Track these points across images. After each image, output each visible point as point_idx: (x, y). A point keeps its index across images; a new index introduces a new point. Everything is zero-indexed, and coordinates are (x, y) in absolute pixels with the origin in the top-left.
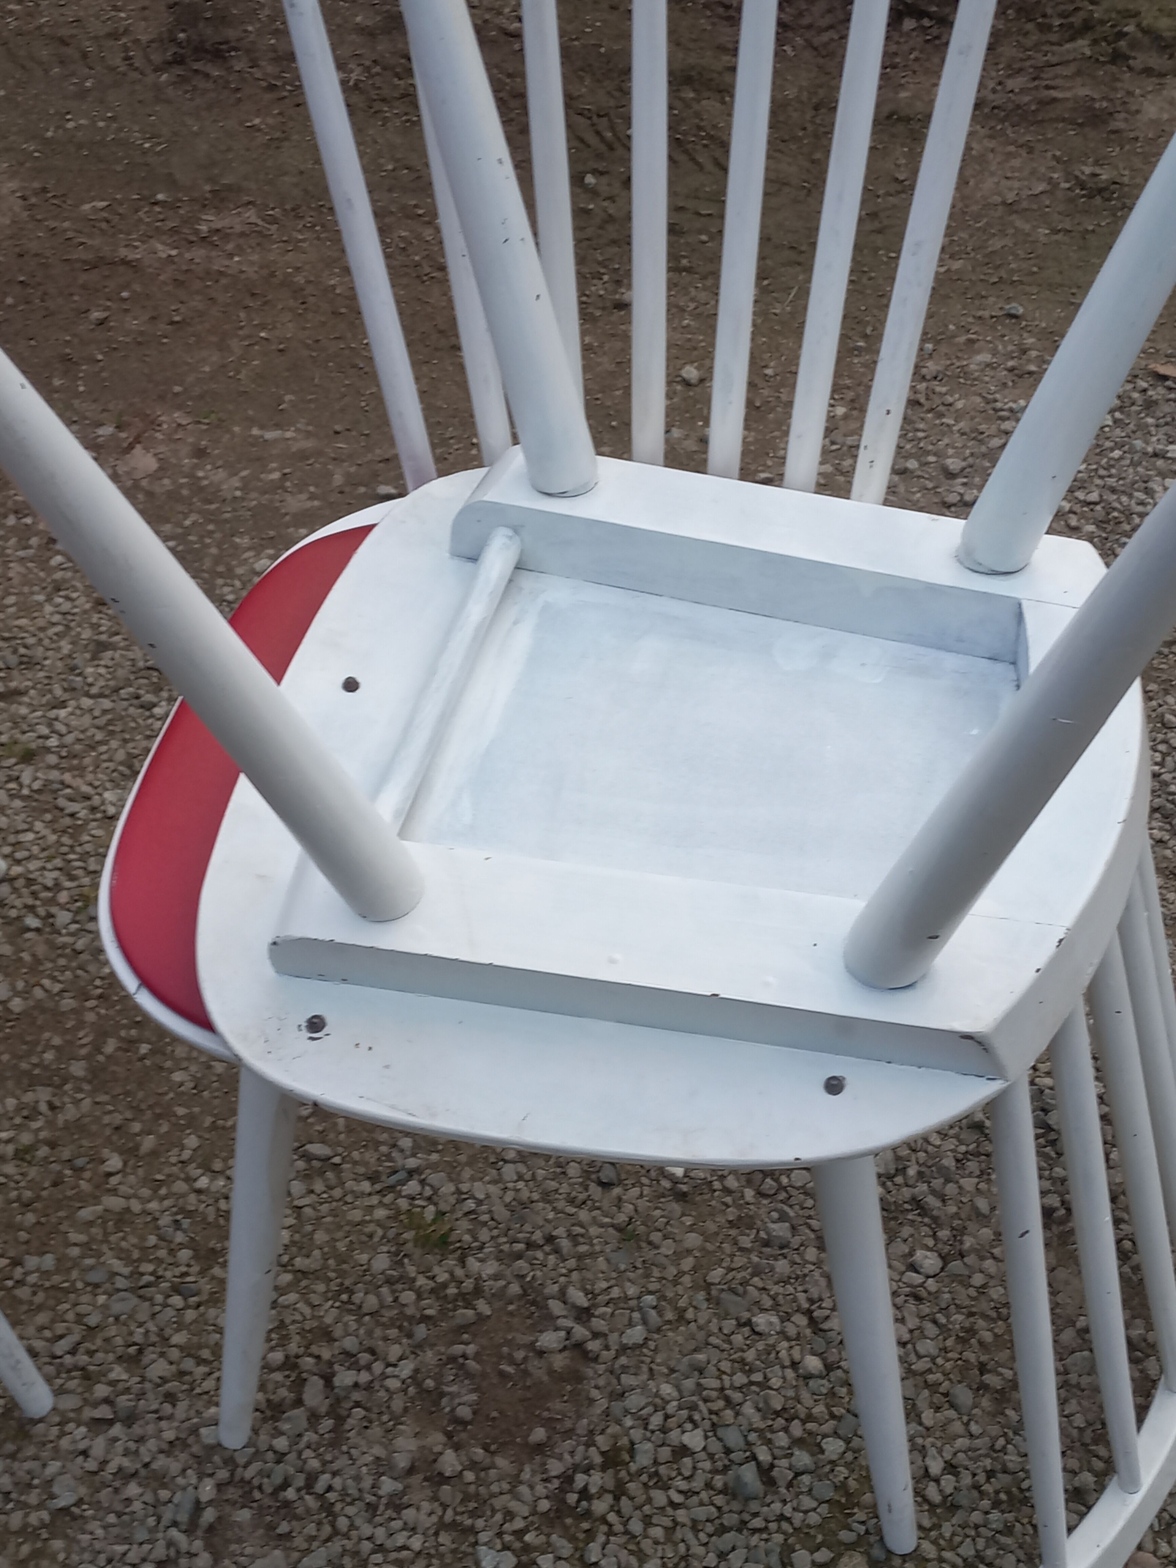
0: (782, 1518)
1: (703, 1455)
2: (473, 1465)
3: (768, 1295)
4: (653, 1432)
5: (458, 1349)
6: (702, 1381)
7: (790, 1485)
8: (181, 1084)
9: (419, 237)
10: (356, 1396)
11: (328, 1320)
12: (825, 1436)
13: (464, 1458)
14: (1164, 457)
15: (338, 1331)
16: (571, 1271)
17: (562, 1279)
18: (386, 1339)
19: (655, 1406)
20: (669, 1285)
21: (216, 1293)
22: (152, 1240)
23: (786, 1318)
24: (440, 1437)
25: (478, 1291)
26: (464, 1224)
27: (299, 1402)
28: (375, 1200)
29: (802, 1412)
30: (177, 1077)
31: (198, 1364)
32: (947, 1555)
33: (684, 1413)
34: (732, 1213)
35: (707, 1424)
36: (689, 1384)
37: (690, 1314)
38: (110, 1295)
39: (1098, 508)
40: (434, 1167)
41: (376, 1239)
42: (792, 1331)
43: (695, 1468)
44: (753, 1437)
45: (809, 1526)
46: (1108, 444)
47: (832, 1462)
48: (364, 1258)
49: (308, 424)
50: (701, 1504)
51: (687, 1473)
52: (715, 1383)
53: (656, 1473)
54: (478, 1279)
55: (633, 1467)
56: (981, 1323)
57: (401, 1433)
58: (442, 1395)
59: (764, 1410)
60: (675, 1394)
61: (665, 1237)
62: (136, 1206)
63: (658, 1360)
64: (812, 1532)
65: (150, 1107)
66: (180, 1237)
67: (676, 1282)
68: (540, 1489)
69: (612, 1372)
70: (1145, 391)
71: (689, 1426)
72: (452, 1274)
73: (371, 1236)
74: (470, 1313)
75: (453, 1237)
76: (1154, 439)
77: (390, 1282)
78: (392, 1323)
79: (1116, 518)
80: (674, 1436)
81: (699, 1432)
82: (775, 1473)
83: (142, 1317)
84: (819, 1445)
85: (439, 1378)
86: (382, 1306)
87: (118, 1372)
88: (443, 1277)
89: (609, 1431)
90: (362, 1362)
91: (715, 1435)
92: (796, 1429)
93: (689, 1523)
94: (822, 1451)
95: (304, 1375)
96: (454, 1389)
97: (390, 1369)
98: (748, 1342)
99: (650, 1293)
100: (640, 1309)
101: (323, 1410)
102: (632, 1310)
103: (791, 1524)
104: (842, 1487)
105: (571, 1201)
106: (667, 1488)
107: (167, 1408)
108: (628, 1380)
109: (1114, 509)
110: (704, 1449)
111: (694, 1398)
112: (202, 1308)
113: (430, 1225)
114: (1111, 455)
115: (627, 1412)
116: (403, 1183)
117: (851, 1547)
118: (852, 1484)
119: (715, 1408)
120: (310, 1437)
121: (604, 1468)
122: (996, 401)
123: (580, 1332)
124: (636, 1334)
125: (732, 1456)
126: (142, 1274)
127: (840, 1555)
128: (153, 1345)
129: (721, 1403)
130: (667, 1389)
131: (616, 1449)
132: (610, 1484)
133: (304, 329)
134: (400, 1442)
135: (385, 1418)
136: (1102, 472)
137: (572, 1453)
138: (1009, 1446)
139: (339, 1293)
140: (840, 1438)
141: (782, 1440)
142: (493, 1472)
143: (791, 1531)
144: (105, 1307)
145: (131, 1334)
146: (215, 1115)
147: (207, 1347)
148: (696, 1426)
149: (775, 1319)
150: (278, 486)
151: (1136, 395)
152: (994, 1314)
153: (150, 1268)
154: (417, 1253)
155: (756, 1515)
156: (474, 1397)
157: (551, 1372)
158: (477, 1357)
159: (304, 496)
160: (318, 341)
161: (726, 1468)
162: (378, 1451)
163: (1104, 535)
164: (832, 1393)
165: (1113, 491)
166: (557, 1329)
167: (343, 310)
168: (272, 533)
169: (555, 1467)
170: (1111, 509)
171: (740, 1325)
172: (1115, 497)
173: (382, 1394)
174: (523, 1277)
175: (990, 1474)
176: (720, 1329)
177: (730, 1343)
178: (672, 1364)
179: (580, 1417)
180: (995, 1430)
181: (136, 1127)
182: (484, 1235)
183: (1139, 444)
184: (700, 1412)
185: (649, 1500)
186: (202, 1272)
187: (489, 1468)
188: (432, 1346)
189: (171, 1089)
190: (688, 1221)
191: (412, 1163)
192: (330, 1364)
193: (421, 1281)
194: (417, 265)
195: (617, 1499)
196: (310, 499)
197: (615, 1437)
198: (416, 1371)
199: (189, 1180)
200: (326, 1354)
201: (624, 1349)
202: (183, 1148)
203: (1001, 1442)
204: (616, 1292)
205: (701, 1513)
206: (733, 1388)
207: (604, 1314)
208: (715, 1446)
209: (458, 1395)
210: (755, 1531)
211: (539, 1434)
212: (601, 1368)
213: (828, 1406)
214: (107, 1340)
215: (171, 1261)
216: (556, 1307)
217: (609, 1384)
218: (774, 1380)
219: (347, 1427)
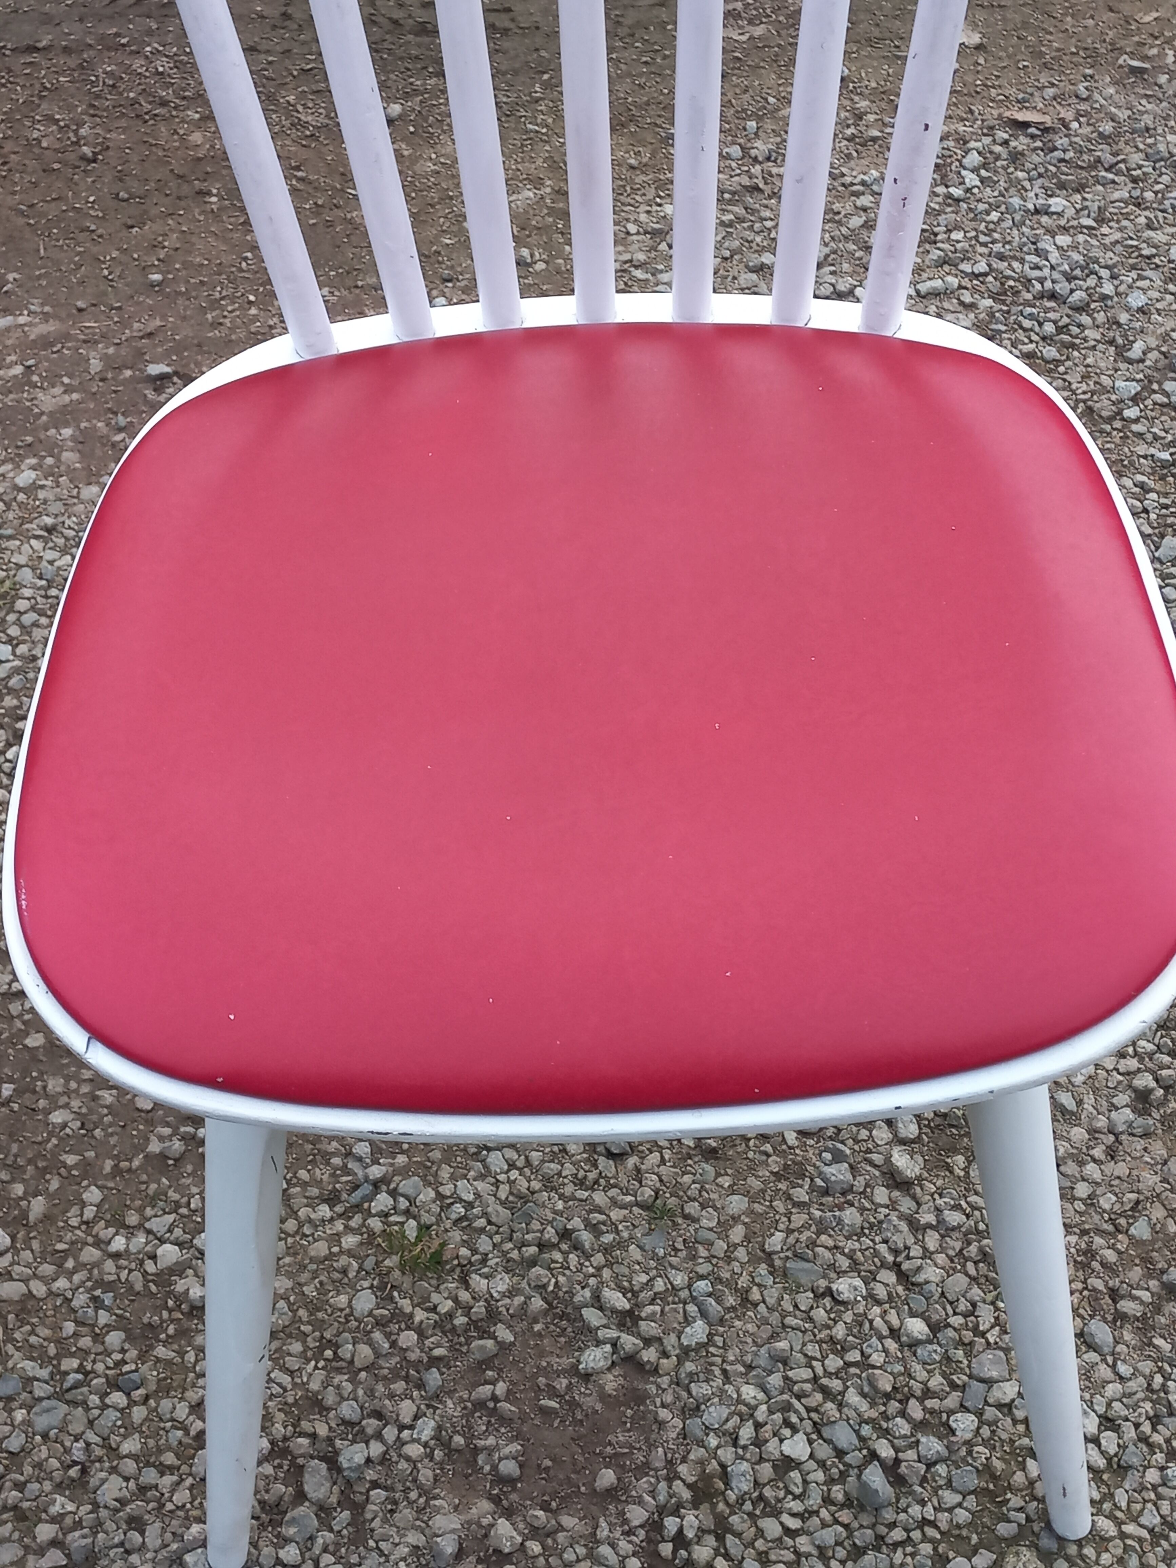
0: (925, 1522)
1: (812, 1465)
2: (535, 1532)
3: (843, 1254)
4: (744, 1448)
5: (485, 1390)
6: (790, 1374)
7: (924, 1480)
8: (65, 1125)
9: (129, 70)
10: (370, 1474)
11: (315, 1386)
12: (951, 1412)
13: (521, 1526)
14: (1047, 213)
15: (330, 1398)
16: (599, 1269)
17: (592, 1281)
18: (392, 1396)
19: (740, 1415)
20: (721, 1264)
21: (165, 1379)
22: (69, 1327)
23: (870, 1278)
24: (486, 1505)
25: (493, 1315)
26: (456, 1235)
27: (301, 1496)
28: (339, 1226)
29: (917, 1388)
30: (57, 1117)
31: (162, 1474)
32: (1130, 1528)
33: (778, 1417)
34: (775, 1163)
35: (808, 1425)
36: (775, 1380)
37: (755, 1295)
38: (29, 1409)
39: (990, 279)
40: (404, 1172)
41: (351, 1275)
42: (881, 1292)
43: (805, 1482)
44: (866, 1430)
45: (958, 1526)
46: (981, 207)
47: (967, 1443)
48: (343, 1300)
49: (42, 305)
50: (824, 1525)
51: (798, 1491)
52: (806, 1374)
53: (761, 1497)
54: (490, 1300)
55: (732, 1496)
56: (1098, 1241)
57: (438, 1510)
58: (476, 1451)
59: (873, 1395)
60: (761, 1396)
61: (703, 1207)
62: (38, 1289)
63: (732, 1358)
64: (965, 1532)
65: (30, 1161)
66: (104, 1318)
67: (729, 1259)
68: (624, 1546)
69: (678, 1384)
70: (1006, 143)
71: (787, 1432)
72: (456, 1300)
73: (344, 1272)
74: (489, 1343)
75: (447, 1256)
76: (1031, 194)
77: (380, 1323)
78: (395, 1375)
79: (1011, 287)
80: (772, 1446)
81: (800, 1437)
82: (903, 1469)
83: (76, 1427)
84: (946, 1425)
85: (469, 1434)
86: (378, 1355)
87: (61, 1504)
88: (446, 1306)
89: (692, 1456)
90: (370, 1431)
91: (821, 1437)
92: (915, 1410)
93: (815, 1552)
94: (953, 1432)
95: (301, 1461)
96: (491, 1441)
97: (406, 1433)
98: (832, 1316)
99: (702, 1277)
100: (694, 1299)
101: (334, 1499)
102: (685, 1303)
103: (937, 1528)
104: (986, 1471)
105: (581, 1183)
106: (776, 1513)
107: (135, 1537)
108: (700, 1389)
109: (1008, 278)
110: (812, 1456)
111: (785, 1397)
112: (152, 1402)
113: (415, 1244)
114: (988, 218)
115: (707, 1429)
116: (370, 1198)
117: (1013, 1541)
118: (998, 1465)
119: (814, 1404)
120: (324, 1537)
121: (695, 1504)
122: (843, 175)
123: (629, 1341)
124: (697, 1331)
125: (848, 1459)
126: (67, 1373)
127: (1002, 1555)
128: (100, 1460)
129: (819, 1397)
130: (749, 1392)
131: (705, 1478)
132: (709, 1523)
133: (14, 193)
134: (439, 1522)
135: (413, 1495)
136: (983, 238)
137: (653, 1493)
138: (1170, 1383)
139: (321, 1349)
140: (969, 1411)
141: (902, 1427)
142: (561, 1537)
143: (938, 1537)
144: (28, 1423)
145: (67, 1451)
146: (114, 1157)
147: (169, 1448)
148: (795, 1430)
149: (858, 1282)
150: (24, 382)
151: (998, 149)
152: (1111, 1228)
153: (75, 1363)
154: (406, 1282)
155: (892, 1525)
156: (515, 1447)
157: (603, 1397)
158: (510, 1396)
159: (58, 390)
160: (32, 206)
161: (844, 1475)
162: (414, 1538)
163: (1005, 308)
164: (947, 1359)
165: (1001, 257)
166: (599, 1343)
167: (56, 166)
168: (29, 439)
169: (637, 1515)
170: (1002, 279)
171: (818, 1296)
172: (1006, 264)
173: (403, 1465)
174: (544, 1286)
175: (1155, 1421)
176: (796, 1306)
177: (811, 1320)
178: (748, 1358)
179: (652, 1446)
180: (1147, 1367)
181: (19, 1189)
182: (484, 1244)
183: (1016, 201)
184: (796, 1412)
185: (760, 1533)
186: (143, 1357)
187: (556, 1532)
188: (450, 1393)
189: (51, 1134)
190: (726, 1182)
191: (376, 1172)
192: (330, 1440)
193: (420, 1315)
194: (134, 102)
195: (720, 1539)
196: (65, 392)
197: (701, 1462)
198: (439, 1428)
199: (99, 1243)
200: (322, 1430)
201: (686, 1352)
202: (83, 1204)
203: (1158, 1379)
204: (660, 1285)
205: (828, 1536)
206: (828, 1374)
207: (654, 1313)
208: (824, 1451)
209: (497, 1447)
210: (896, 1545)
211: (607, 1477)
212: (664, 1381)
213: (944, 1375)
214: (38, 1466)
215: (100, 1348)
216: (592, 1316)
217: (678, 1398)
218: (875, 1356)
219: (369, 1516)
